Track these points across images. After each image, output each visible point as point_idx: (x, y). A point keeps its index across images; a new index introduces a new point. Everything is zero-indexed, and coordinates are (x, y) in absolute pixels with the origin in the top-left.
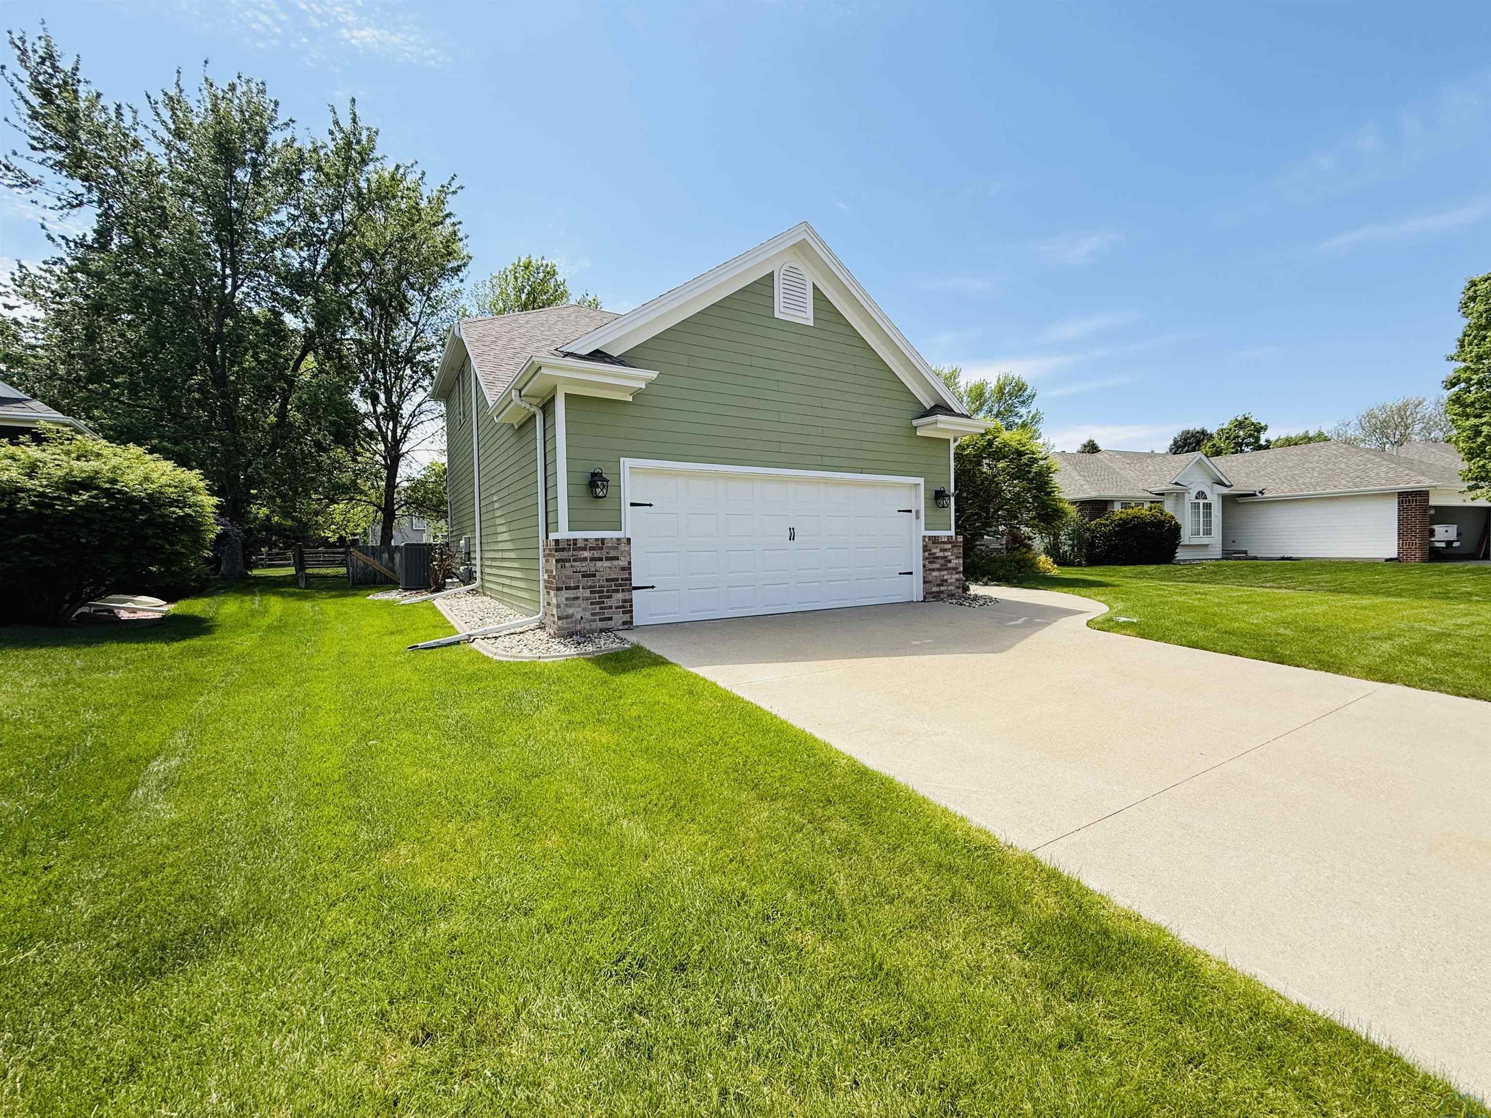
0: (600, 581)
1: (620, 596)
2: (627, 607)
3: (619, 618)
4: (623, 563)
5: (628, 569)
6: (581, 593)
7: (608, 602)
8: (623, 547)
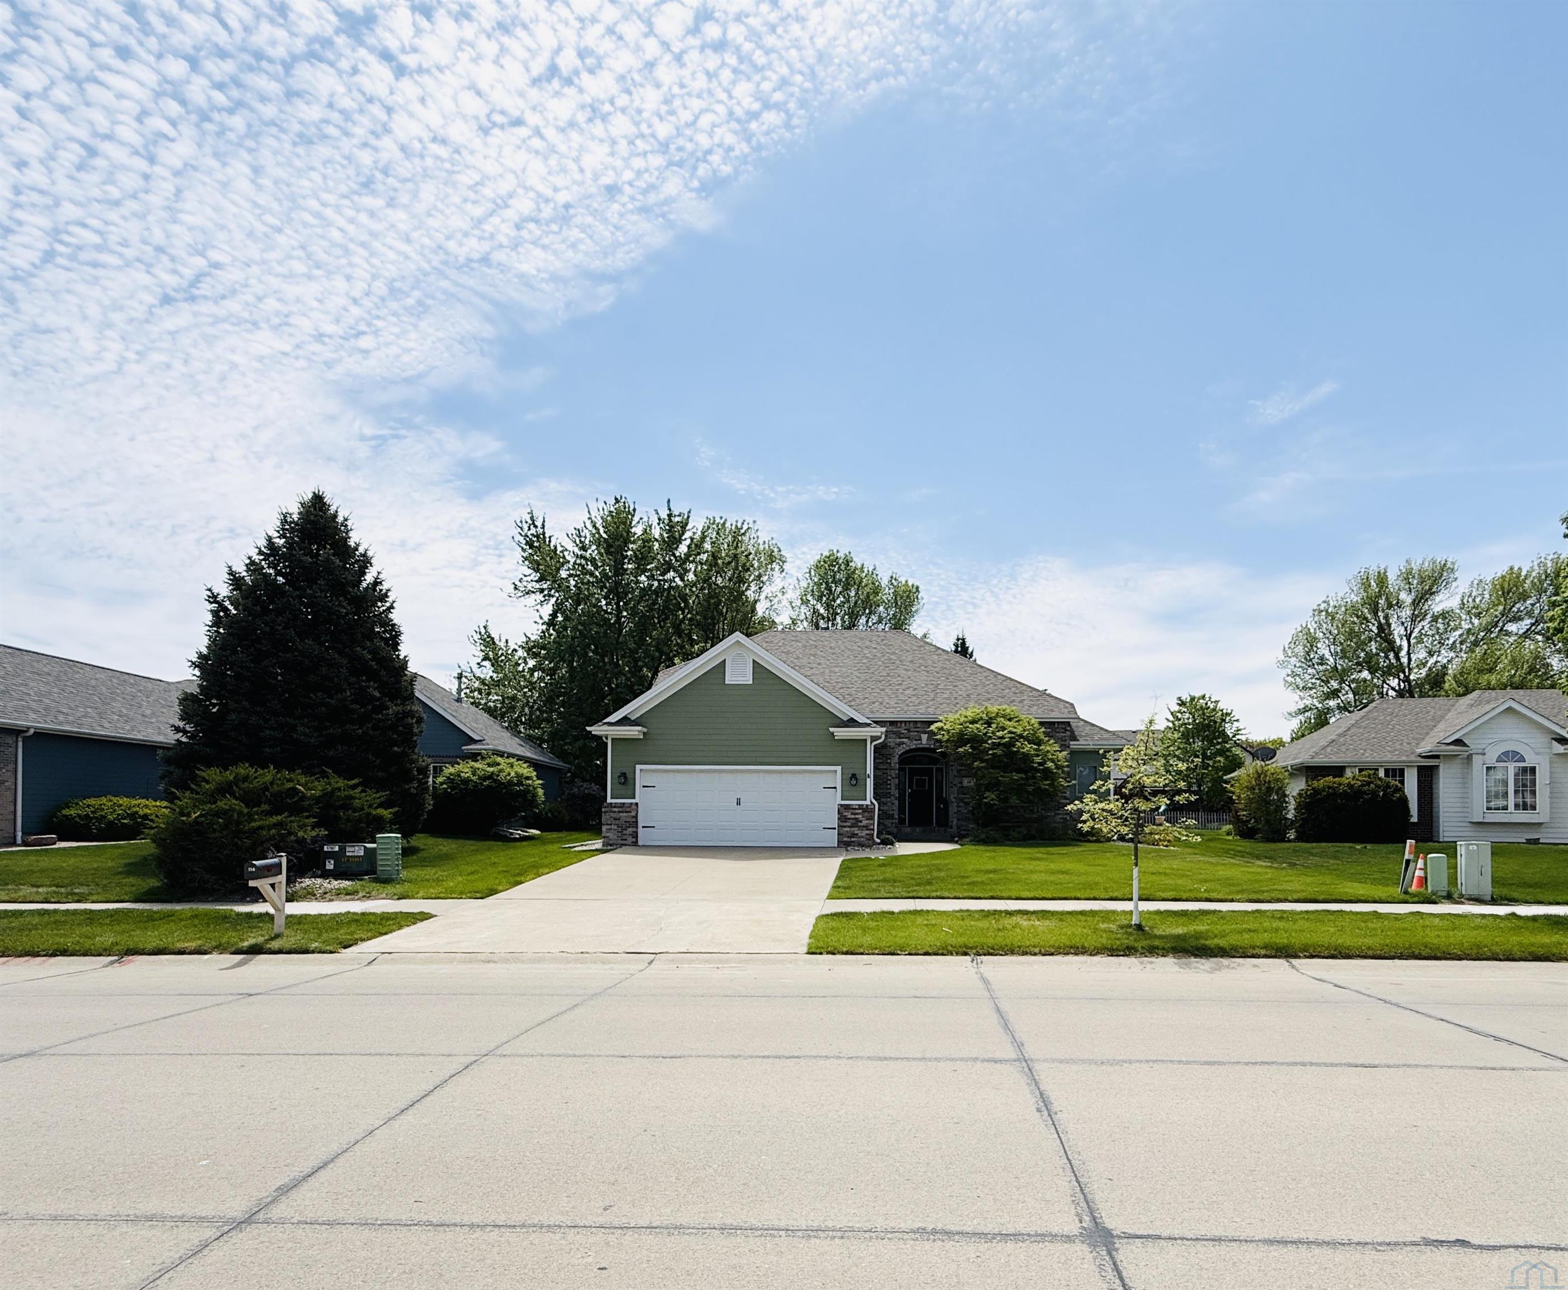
0: (621, 822)
1: (630, 830)
2: (635, 835)
3: (630, 840)
4: (633, 814)
5: (636, 817)
6: (613, 827)
7: (625, 832)
8: (634, 807)
